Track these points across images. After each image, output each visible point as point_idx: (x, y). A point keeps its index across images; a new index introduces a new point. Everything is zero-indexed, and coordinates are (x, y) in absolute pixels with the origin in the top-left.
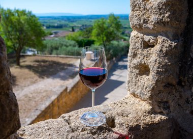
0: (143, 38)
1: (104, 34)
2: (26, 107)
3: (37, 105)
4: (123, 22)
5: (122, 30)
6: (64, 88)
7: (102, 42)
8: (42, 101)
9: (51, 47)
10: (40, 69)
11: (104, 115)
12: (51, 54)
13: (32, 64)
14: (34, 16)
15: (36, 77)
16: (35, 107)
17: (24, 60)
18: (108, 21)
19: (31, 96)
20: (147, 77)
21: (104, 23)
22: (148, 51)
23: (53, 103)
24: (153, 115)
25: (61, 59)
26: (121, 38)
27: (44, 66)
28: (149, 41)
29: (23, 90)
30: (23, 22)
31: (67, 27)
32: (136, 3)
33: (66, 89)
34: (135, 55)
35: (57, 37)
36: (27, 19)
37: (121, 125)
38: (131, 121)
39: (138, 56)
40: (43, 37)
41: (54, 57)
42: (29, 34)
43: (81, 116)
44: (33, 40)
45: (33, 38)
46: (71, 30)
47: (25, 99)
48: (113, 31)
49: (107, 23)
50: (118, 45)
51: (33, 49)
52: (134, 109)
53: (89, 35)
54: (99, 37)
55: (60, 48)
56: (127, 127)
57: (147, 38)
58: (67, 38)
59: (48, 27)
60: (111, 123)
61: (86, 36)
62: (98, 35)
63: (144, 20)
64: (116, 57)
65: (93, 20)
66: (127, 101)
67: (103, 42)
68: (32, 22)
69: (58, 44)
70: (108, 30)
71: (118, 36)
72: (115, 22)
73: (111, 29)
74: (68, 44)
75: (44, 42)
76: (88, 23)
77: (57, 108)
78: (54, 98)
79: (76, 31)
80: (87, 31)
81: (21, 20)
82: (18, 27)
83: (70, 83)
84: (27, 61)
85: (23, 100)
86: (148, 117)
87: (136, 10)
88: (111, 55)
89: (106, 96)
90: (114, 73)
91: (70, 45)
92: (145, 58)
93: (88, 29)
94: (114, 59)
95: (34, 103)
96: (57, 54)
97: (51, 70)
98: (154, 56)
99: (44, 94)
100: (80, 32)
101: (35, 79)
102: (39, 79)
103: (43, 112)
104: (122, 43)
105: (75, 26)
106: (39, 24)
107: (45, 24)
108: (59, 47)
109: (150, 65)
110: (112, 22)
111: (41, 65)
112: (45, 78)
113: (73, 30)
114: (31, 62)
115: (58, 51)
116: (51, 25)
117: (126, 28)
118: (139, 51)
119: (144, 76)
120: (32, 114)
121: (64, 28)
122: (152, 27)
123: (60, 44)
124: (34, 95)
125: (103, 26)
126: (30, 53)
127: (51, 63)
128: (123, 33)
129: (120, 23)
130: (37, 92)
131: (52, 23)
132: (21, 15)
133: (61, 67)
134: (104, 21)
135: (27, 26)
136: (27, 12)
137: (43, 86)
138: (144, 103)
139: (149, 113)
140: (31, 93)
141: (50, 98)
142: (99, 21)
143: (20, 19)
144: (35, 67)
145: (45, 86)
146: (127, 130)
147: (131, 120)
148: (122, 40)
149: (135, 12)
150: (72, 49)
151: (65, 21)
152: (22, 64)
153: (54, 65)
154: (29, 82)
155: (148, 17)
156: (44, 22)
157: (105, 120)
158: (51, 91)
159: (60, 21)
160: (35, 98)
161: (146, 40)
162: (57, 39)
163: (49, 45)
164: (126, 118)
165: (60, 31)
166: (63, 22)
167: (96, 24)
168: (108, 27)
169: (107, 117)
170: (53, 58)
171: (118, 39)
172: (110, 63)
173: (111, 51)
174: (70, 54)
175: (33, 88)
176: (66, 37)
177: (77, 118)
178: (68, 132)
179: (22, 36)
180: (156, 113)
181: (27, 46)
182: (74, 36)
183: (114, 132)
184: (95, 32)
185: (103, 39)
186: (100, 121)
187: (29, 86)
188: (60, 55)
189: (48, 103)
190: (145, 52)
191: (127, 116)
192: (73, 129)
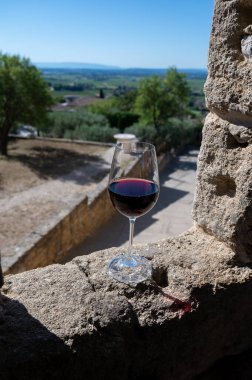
0: (227, 129)
1: (156, 104)
2: (16, 228)
3: (35, 224)
4: (191, 84)
5: (189, 99)
6: (82, 198)
7: (152, 120)
8: (43, 219)
9: (63, 124)
10: (42, 162)
11: (150, 262)
12: (61, 137)
13: (28, 153)
14: (34, 68)
15: (33, 177)
16: (31, 228)
17: (15, 145)
18: (166, 81)
19: (25, 209)
20: (231, 200)
21: (157, 85)
22: (235, 154)
23: (61, 224)
24: (236, 269)
25: (79, 146)
26: (188, 113)
27: (48, 158)
28: (238, 135)
29: (11, 197)
30: (14, 78)
31: (91, 89)
32: (219, 63)
33: (86, 200)
34: (210, 159)
35: (72, 107)
36: (21, 73)
37: (178, 283)
38: (196, 277)
39: (217, 160)
40: (49, 106)
41: (67, 142)
42: (23, 99)
43: (108, 261)
44: (30, 112)
45: (31, 107)
46: (98, 95)
47: (16, 213)
48: (173, 100)
49: (163, 85)
50: (181, 126)
51: (30, 127)
52: (203, 254)
53: (129, 106)
54: (148, 111)
55: (77, 127)
56: (188, 288)
57: (234, 129)
58: (90, 109)
59: (58, 88)
60: (160, 278)
61: (125, 107)
62: (146, 106)
63: (232, 96)
64: (176, 148)
65: (138, 79)
66: (192, 238)
67: (155, 119)
68: (30, 79)
69: (75, 120)
70: (165, 99)
71: (182, 109)
72: (178, 83)
73: (171, 96)
74: (92, 121)
75: (50, 115)
76: (128, 83)
77: (69, 233)
78: (63, 214)
79: (107, 97)
80: (126, 98)
81: (11, 74)
82: (5, 87)
83: (93, 190)
84: (20, 148)
85: (11, 215)
86: (227, 271)
87: (219, 76)
88: (168, 143)
89: (155, 217)
90: (171, 176)
91: (96, 123)
92: (229, 166)
93: (129, 94)
94: (173, 150)
95: (29, 221)
96: (72, 138)
97: (60, 166)
98: (245, 162)
99: (48, 207)
100: (114, 100)
101: (33, 179)
102: (39, 181)
103: (44, 237)
104: (189, 123)
105: (106, 89)
106: (41, 83)
107: (53, 83)
108: (75, 125)
109: (238, 178)
110: (173, 84)
111: (43, 157)
112: (50, 179)
113: (102, 96)
114: (27, 149)
115: (75, 133)
116: (64, 84)
117: (196, 95)
118: (219, 153)
119: (225, 198)
120: (26, 240)
121: (86, 91)
122: (245, 110)
123: (78, 119)
124: (30, 207)
125: (156, 90)
126: (25, 134)
127: (61, 154)
128: (191, 105)
129: (186, 86)
130: (36, 204)
131: (66, 80)
132: (11, 65)
133: (79, 160)
134: (158, 80)
135: (21, 86)
136: (21, 60)
137: (46, 194)
138: (222, 245)
139: (229, 263)
140: (26, 205)
141: (57, 214)
142: (148, 81)
143: (9, 72)
144: (33, 159)
145: (50, 192)
146: (189, 292)
147: (197, 275)
148: (189, 117)
149: (216, 79)
150: (99, 131)
151: (88, 77)
152: (11, 152)
153: (66, 157)
154: (21, 185)
155: (240, 92)
156: (52, 79)
157: (150, 273)
158: (60, 202)
159: (79, 78)
160: (32, 213)
161: (234, 133)
162: (72, 110)
163: (58, 121)
164: (187, 270)
165: (79, 97)
166: (85, 81)
167: (143, 87)
168: (164, 93)
169: (155, 267)
170: (65, 144)
171: (181, 115)
172: (165, 158)
173: (168, 137)
174: (94, 138)
175: (28, 195)
176: (88, 106)
177: (101, 266)
178: (85, 290)
179: (12, 103)
180: (241, 265)
181: (21, 121)
182: (102, 106)
183: (164, 295)
184: (140, 100)
185: (154, 115)
186: (141, 274)
187: (21, 191)
188: (77, 139)
189: (53, 223)
190: (230, 155)
191: (190, 268)
192: (93, 286)
